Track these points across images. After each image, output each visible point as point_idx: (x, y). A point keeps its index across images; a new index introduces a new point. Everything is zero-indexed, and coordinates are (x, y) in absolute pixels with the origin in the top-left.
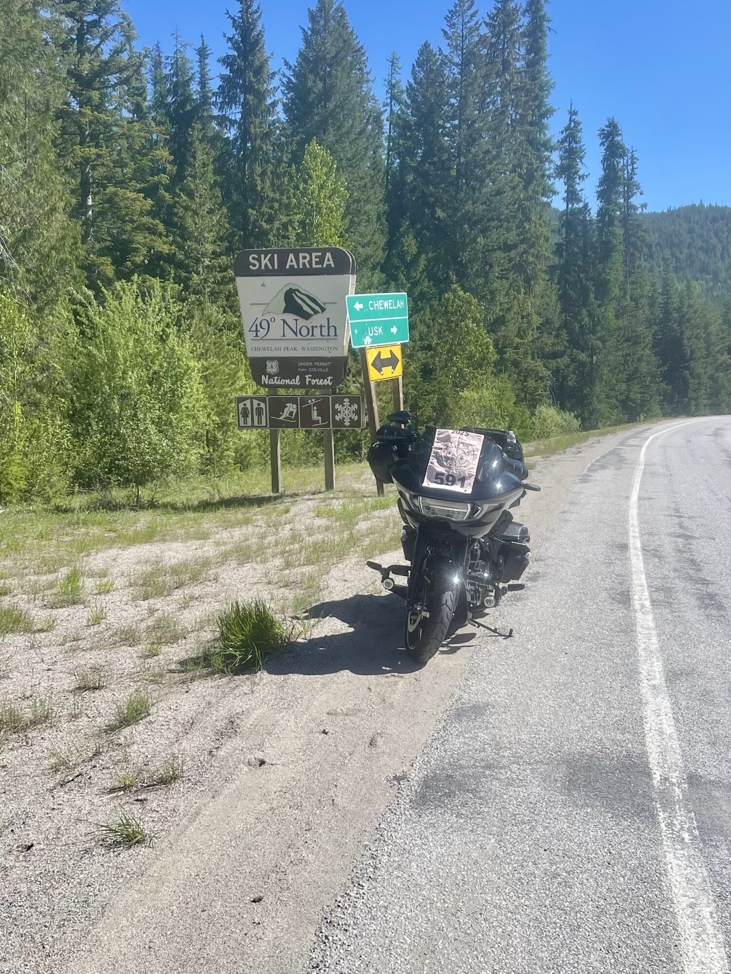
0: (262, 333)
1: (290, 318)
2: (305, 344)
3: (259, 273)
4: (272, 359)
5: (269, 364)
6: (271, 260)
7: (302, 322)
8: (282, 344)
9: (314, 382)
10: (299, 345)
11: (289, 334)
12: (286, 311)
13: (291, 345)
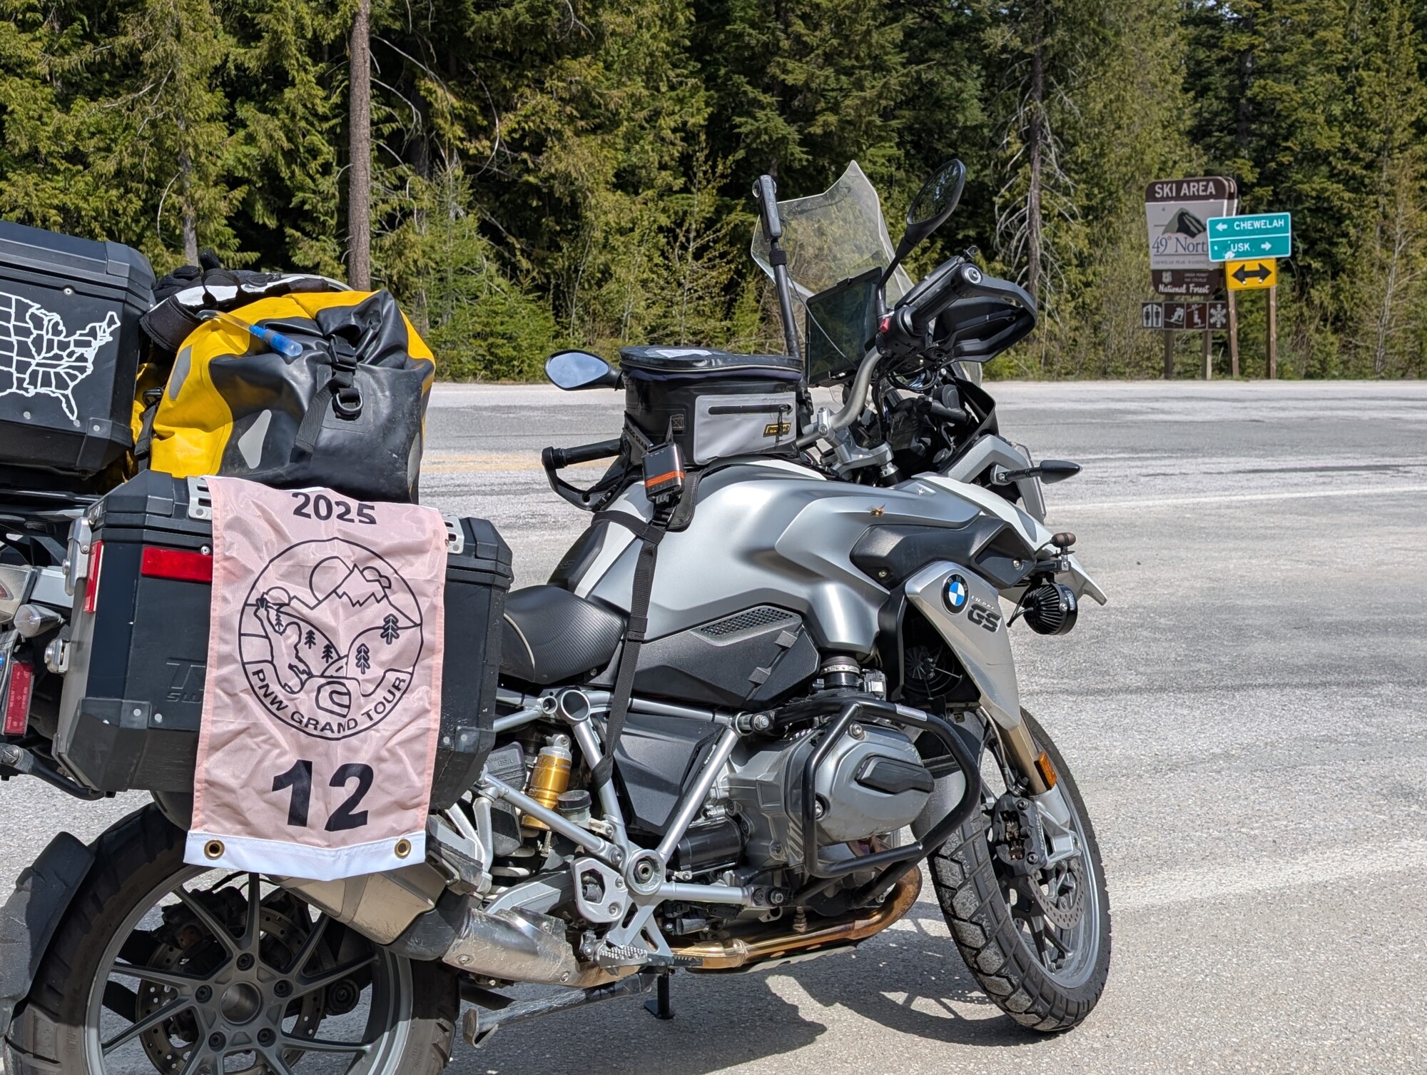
0: (1161, 249)
1: (1181, 236)
2: (1191, 258)
3: (1163, 199)
4: (1167, 271)
5: (1164, 275)
6: (1171, 189)
7: (1190, 240)
8: (1175, 259)
9: (1196, 290)
10: (1187, 259)
11: (1181, 250)
12: (1179, 230)
13: (1181, 259)
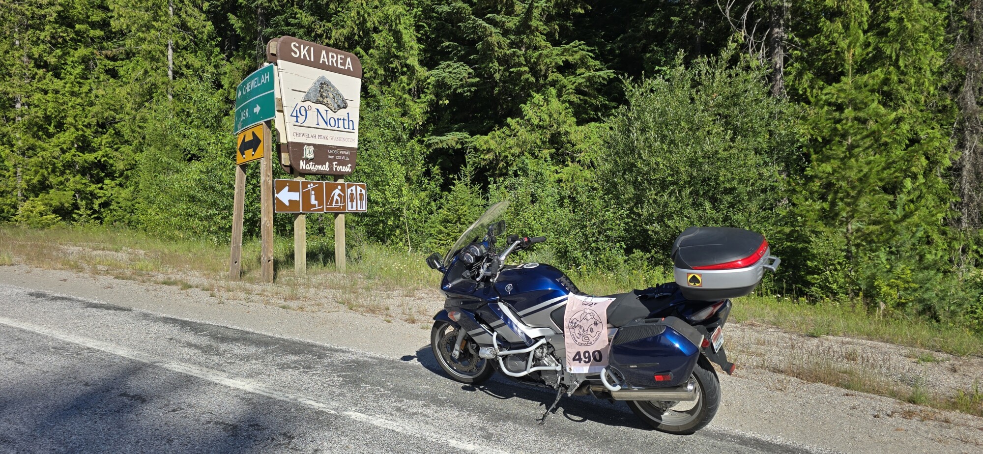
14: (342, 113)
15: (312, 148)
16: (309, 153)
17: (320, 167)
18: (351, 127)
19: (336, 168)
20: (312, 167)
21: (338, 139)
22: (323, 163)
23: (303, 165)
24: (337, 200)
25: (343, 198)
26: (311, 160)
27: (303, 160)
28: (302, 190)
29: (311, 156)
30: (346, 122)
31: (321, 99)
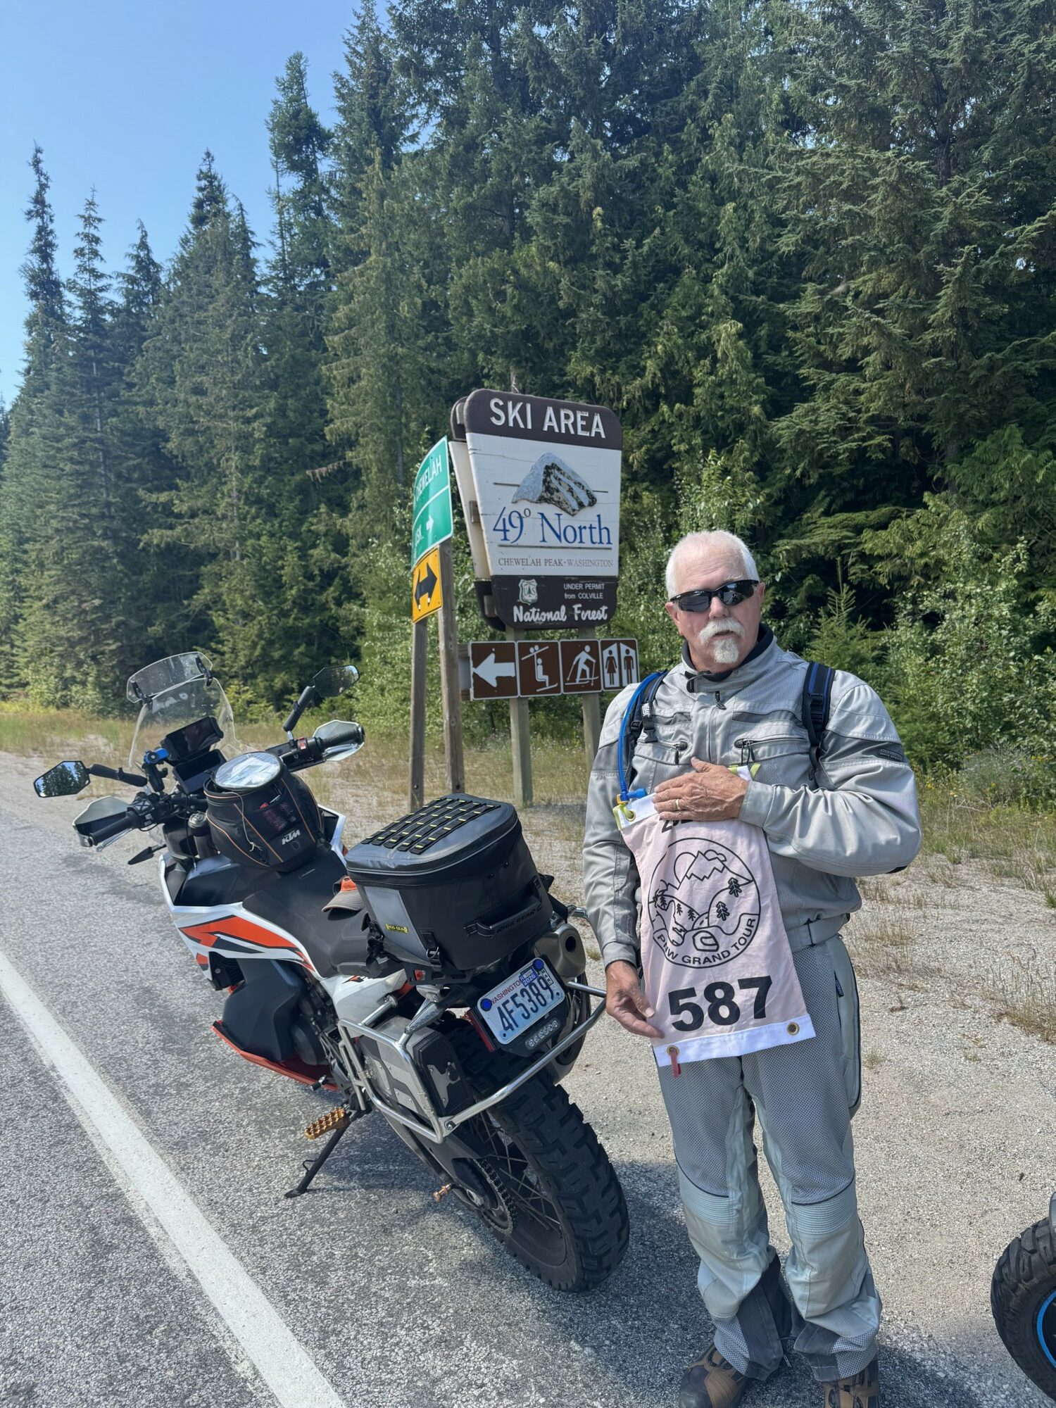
14: (587, 517)
15: (534, 583)
16: (529, 593)
17: (549, 616)
18: (605, 539)
19: (579, 615)
20: (534, 616)
21: (582, 563)
22: (555, 608)
23: (518, 614)
24: (584, 671)
25: (594, 667)
26: (534, 605)
27: (518, 605)
28: (520, 657)
29: (533, 597)
30: (596, 532)
31: (547, 495)
